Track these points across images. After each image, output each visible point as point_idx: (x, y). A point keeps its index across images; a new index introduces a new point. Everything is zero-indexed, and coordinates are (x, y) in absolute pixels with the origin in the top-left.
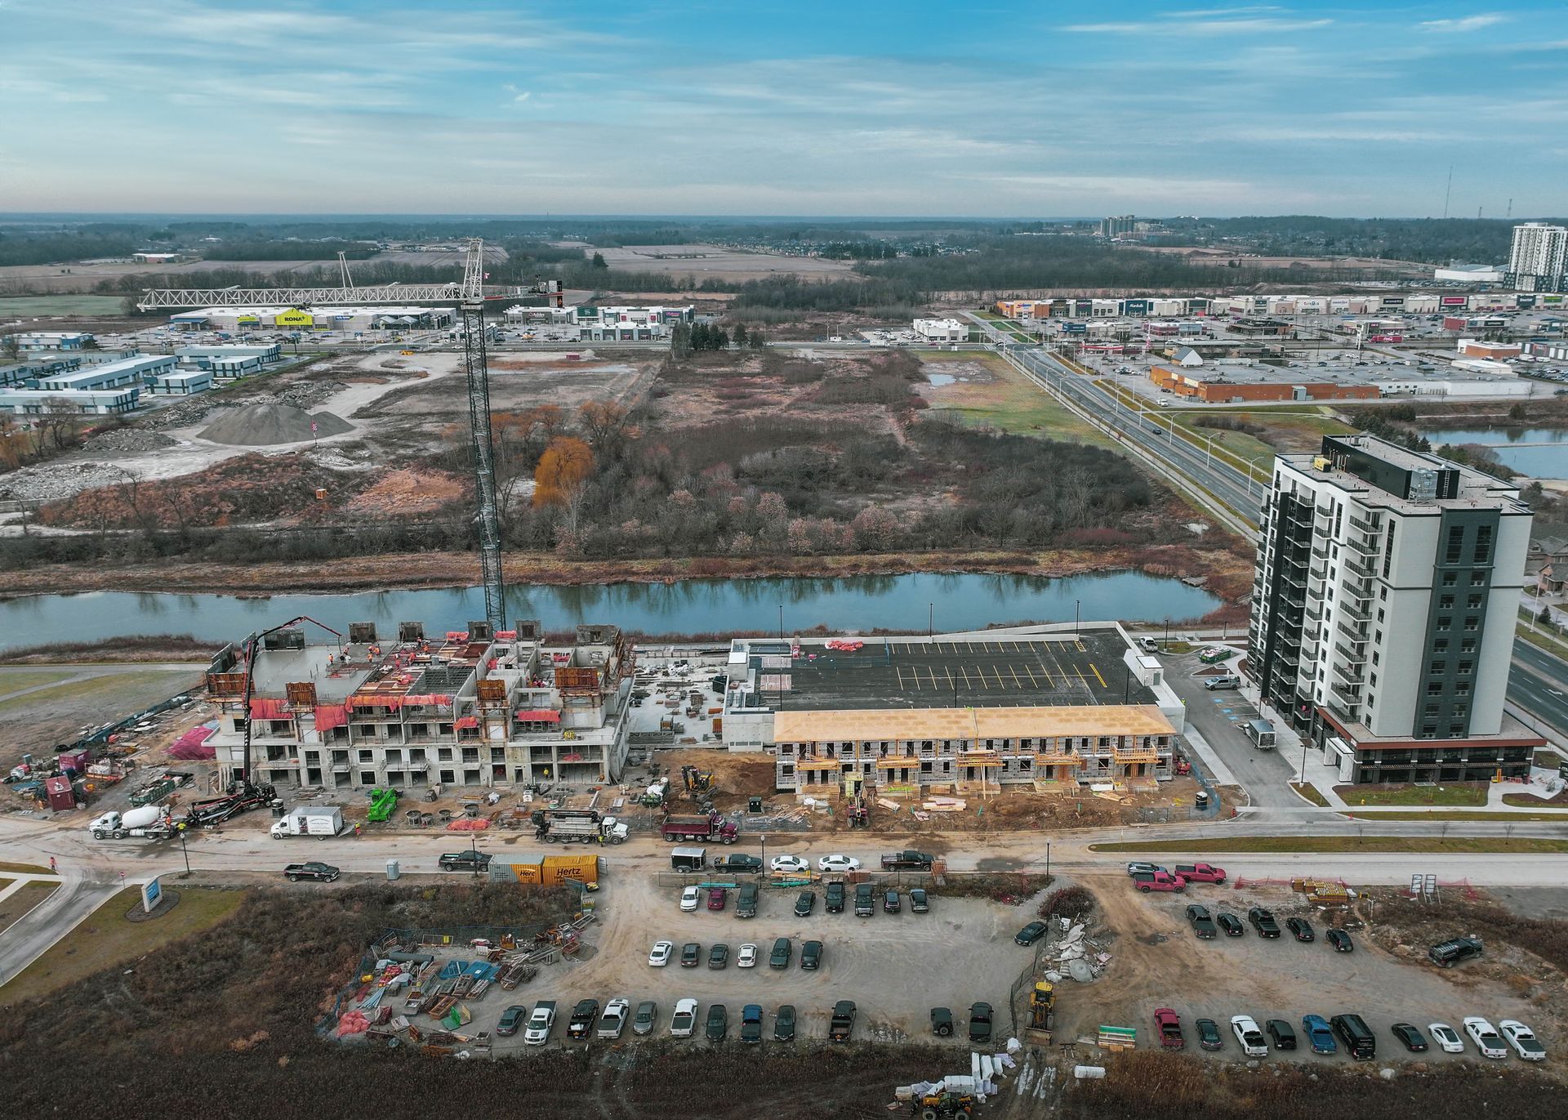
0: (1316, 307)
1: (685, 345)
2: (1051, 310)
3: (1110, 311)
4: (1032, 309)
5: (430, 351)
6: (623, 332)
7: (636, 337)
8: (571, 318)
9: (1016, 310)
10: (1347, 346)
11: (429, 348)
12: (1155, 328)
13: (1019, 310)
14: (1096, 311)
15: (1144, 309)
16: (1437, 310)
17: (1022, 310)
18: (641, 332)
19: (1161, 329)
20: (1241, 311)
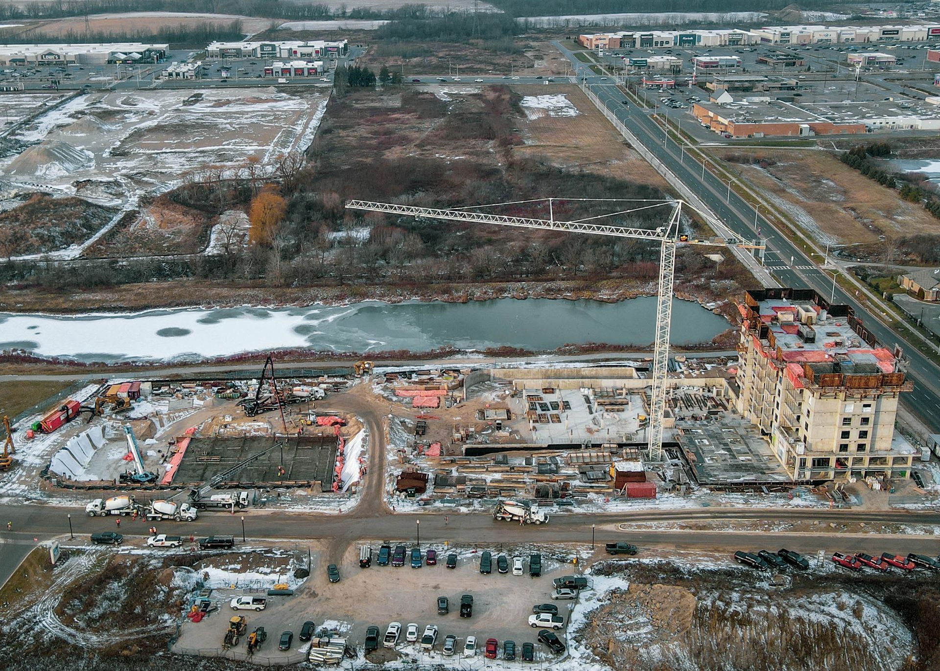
0: (829, 38)
1: (344, 83)
2: (621, 43)
3: (667, 42)
4: (607, 42)
5: (155, 89)
6: (296, 70)
7: (306, 73)
8: (256, 53)
9: (594, 43)
10: (848, 78)
11: (154, 85)
12: (701, 62)
13: (597, 43)
14: (657, 43)
15: (693, 42)
16: (925, 38)
17: (599, 42)
18: (309, 69)
19: (705, 63)
20: (769, 41)
